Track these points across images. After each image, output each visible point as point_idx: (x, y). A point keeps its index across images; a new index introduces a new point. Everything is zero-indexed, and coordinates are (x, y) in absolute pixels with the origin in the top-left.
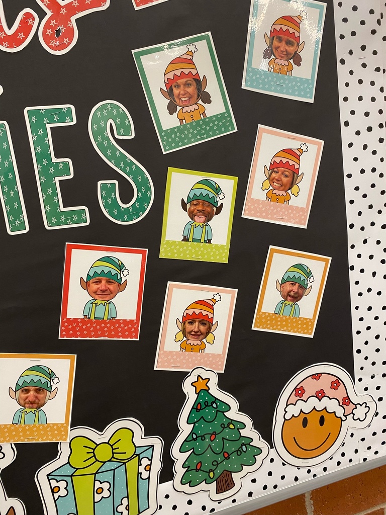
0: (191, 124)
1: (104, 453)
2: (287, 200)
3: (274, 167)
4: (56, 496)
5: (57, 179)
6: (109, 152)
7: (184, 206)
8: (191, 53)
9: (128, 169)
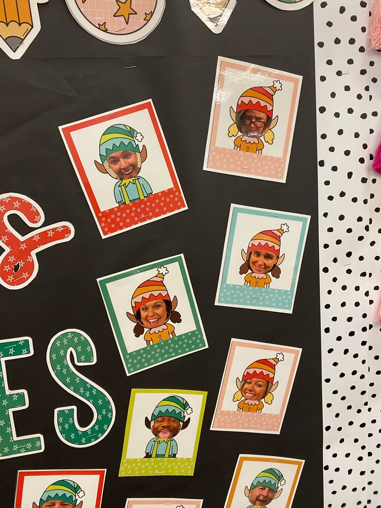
0: (159, 344)
2: (260, 408)
3: (247, 378)
5: (11, 411)
6: (68, 380)
7: (148, 423)
8: (162, 276)
9: (88, 394)
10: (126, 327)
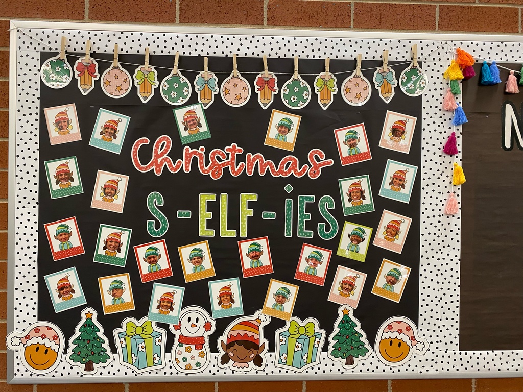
0: (356, 206)
1: (302, 331)
2: (393, 241)
3: (389, 227)
4: (281, 343)
5: (305, 220)
6: (324, 213)
7: (349, 236)
8: (360, 182)
9: (330, 220)
10: (346, 198)
